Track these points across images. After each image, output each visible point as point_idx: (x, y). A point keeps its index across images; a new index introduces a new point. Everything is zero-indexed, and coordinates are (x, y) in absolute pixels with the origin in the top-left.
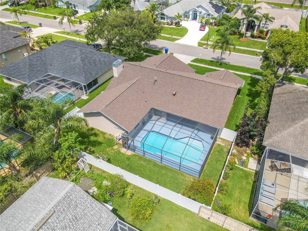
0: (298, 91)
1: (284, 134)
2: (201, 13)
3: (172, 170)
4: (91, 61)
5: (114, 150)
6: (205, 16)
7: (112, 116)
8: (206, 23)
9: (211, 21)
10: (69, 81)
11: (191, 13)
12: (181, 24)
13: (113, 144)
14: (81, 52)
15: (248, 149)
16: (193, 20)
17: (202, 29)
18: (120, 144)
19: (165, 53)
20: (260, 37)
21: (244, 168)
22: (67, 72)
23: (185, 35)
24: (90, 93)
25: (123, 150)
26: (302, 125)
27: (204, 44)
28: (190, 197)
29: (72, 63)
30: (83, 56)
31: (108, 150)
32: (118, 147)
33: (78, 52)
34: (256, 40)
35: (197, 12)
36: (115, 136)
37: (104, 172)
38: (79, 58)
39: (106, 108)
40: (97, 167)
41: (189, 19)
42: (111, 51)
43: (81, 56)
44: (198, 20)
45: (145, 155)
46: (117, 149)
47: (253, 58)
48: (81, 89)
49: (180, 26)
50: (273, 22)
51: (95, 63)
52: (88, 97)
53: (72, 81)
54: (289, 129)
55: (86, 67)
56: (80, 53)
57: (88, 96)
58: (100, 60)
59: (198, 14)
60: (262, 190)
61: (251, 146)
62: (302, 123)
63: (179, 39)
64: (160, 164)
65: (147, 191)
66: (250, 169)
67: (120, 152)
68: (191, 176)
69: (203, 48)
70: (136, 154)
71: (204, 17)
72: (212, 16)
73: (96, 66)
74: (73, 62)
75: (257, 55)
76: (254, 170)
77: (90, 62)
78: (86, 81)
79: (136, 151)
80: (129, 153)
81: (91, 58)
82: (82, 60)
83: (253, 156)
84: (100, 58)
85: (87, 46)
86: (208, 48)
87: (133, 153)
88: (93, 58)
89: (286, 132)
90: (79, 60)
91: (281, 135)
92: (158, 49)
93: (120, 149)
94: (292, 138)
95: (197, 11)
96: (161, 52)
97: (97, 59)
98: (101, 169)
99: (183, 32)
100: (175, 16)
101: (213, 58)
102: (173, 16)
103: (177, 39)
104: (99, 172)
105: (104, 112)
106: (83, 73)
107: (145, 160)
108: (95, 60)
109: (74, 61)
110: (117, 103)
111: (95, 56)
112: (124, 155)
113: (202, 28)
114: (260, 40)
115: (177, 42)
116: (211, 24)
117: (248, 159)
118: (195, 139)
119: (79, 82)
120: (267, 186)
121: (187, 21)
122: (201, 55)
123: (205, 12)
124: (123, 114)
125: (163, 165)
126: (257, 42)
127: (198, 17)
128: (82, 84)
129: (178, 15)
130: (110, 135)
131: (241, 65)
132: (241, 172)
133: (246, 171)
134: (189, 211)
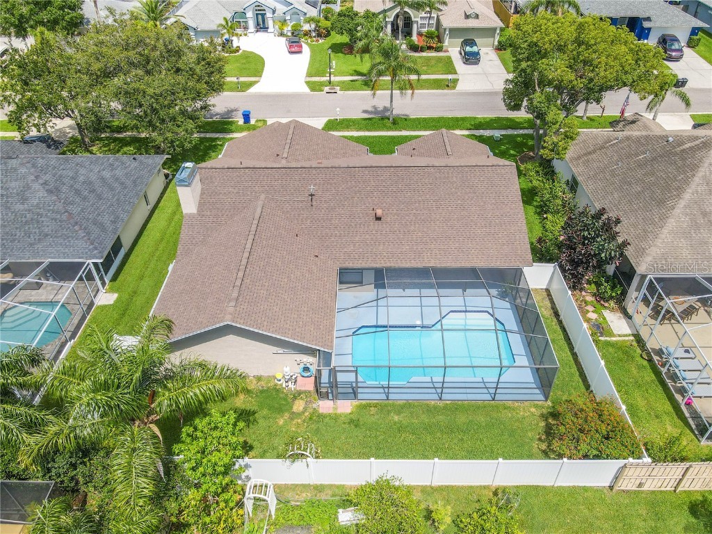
0: (617, 141)
1: (664, 236)
2: (274, 12)
3: (474, 407)
4: (77, 186)
5: (299, 414)
6: (288, 18)
7: (265, 323)
8: (293, 33)
9: (306, 27)
10: (39, 264)
11: (250, 14)
12: (235, 44)
13: (285, 399)
14: (34, 166)
15: (583, 293)
16: (257, 31)
17: (296, 49)
18: (307, 393)
19: (245, 123)
20: (430, 48)
21: (608, 339)
22: (14, 240)
23: (263, 70)
24: (114, 279)
25: (325, 406)
26: (685, 207)
27: (322, 84)
28: (586, 457)
29: (19, 207)
30: (47, 177)
31: (281, 422)
32: (306, 404)
33: (23, 170)
34: (424, 54)
35: (264, 10)
36: (279, 376)
37: (319, 488)
38: (36, 186)
39: (238, 309)
40: (290, 483)
41: (249, 31)
42: (94, 149)
43: (41, 181)
44: (271, 29)
45: (391, 397)
46: (305, 409)
47: (445, 95)
48: (90, 277)
49: (238, 51)
50: (441, 10)
51: (93, 191)
52: (116, 295)
53: (47, 261)
54: (667, 225)
55: (75, 210)
56: (32, 170)
57: (112, 290)
58: (103, 179)
59: (269, 15)
60: (682, 372)
61: (585, 285)
62: (682, 203)
63: (255, 82)
64: (441, 404)
65: (462, 487)
66: (619, 336)
67: (320, 416)
68: (526, 403)
69: (324, 92)
70: (364, 402)
71: (285, 20)
72: (305, 14)
73: (99, 197)
74: (23, 204)
75: (448, 86)
76: (629, 335)
77: (78, 192)
78: (96, 248)
79: (360, 396)
80: (345, 407)
81: (72, 178)
82: (50, 192)
83: (606, 305)
84: (99, 172)
85: (25, 148)
86: (338, 92)
87: (355, 403)
88: (81, 178)
89: (665, 231)
90: (42, 193)
91: (660, 241)
92: (218, 117)
93: (314, 406)
94: (682, 240)
95: (264, 8)
96: (231, 123)
97: (93, 177)
98: (304, 486)
99: (255, 65)
100: (218, 27)
101: (365, 112)
102: (214, 27)
103: (251, 84)
104: (306, 495)
105: (242, 321)
106: (77, 228)
107: (400, 409)
108: (88, 183)
109: (24, 200)
110: (257, 284)
111: (82, 171)
112: (335, 418)
113: (294, 47)
114: (433, 54)
115: (253, 90)
116: (307, 34)
117: (601, 315)
118: (469, 311)
119: (73, 256)
120: (681, 358)
121: (246, 35)
122: (338, 109)
123: (285, 9)
124: (288, 307)
125: (448, 402)
126: (429, 59)
127: (270, 23)
128: (88, 261)
129: (224, 23)
130: (259, 378)
131: (436, 115)
132: (611, 350)
133: (617, 342)
134: (585, 489)
